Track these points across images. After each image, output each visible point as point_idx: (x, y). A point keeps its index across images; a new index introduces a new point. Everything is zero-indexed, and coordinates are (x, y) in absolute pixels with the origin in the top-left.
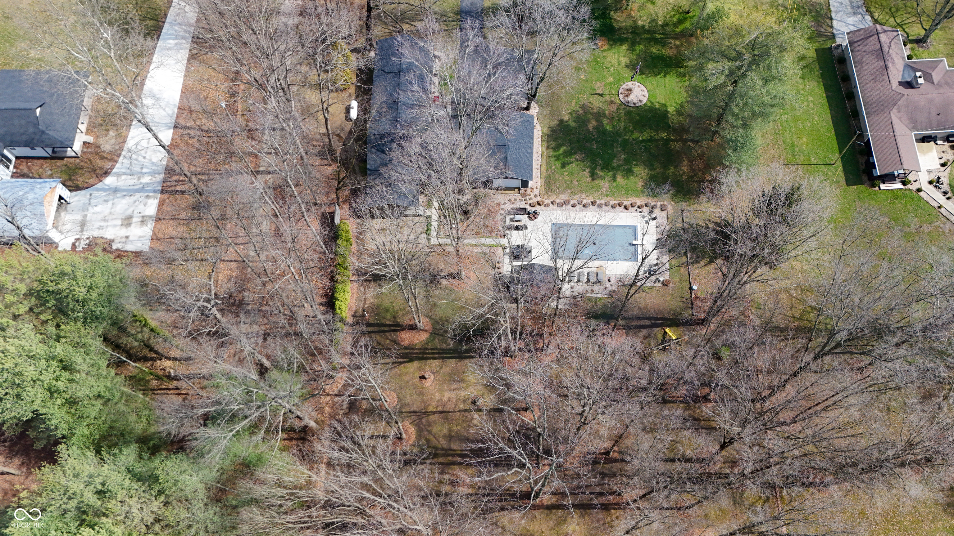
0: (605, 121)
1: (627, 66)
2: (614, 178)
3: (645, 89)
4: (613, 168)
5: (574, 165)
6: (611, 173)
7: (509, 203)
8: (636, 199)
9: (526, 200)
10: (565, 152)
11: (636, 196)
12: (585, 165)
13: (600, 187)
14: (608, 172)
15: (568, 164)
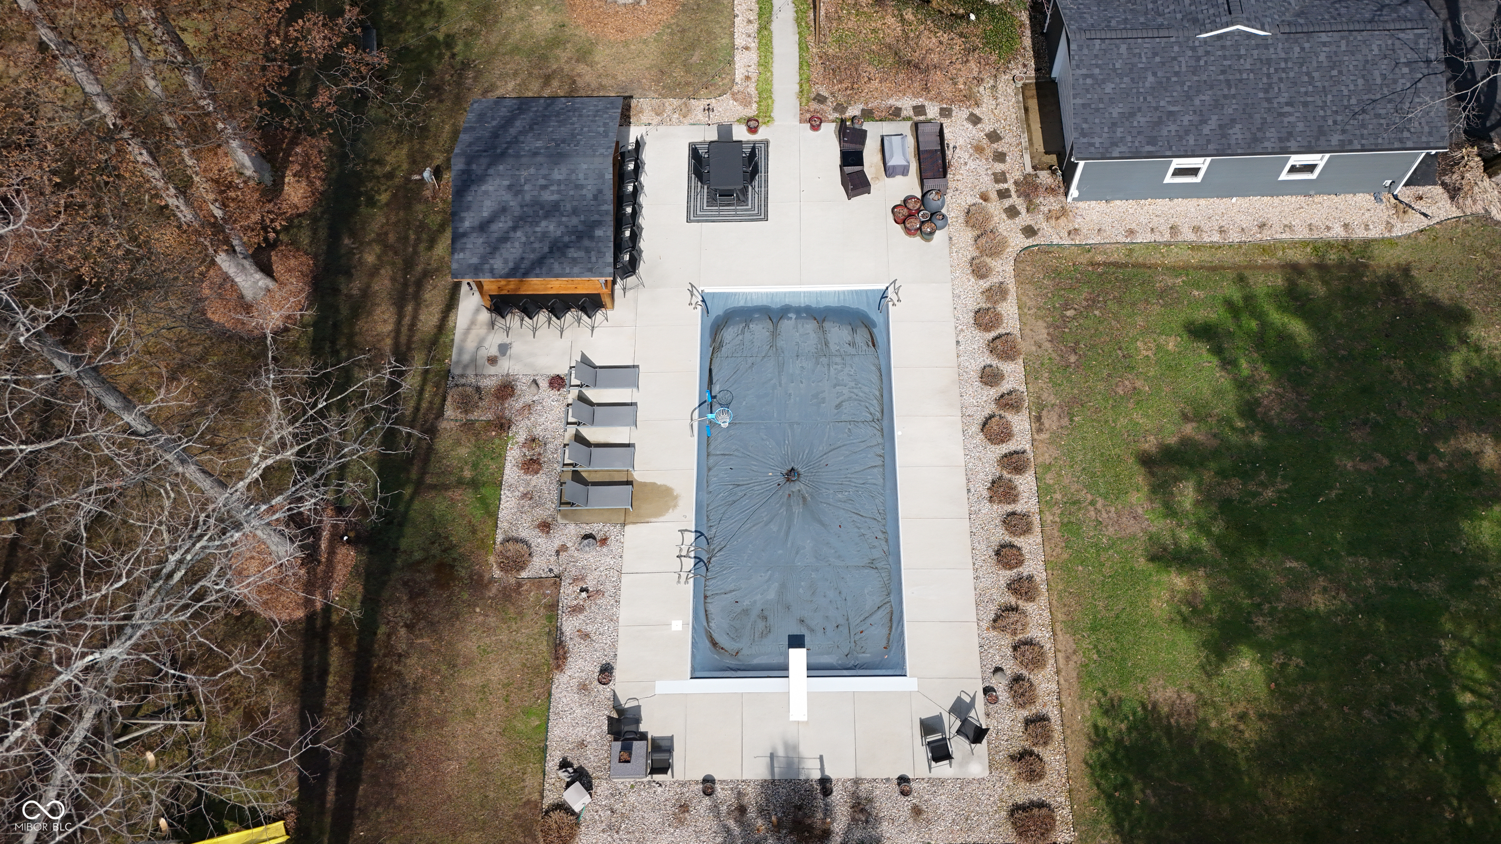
5: (1224, 380)
6: (1204, 543)
7: (978, 133)
8: (1071, 671)
9: (1003, 194)
10: (1284, 337)
11: (1085, 675)
12: (1228, 421)
13: (1116, 492)
14: (1202, 527)
15: (1218, 351)
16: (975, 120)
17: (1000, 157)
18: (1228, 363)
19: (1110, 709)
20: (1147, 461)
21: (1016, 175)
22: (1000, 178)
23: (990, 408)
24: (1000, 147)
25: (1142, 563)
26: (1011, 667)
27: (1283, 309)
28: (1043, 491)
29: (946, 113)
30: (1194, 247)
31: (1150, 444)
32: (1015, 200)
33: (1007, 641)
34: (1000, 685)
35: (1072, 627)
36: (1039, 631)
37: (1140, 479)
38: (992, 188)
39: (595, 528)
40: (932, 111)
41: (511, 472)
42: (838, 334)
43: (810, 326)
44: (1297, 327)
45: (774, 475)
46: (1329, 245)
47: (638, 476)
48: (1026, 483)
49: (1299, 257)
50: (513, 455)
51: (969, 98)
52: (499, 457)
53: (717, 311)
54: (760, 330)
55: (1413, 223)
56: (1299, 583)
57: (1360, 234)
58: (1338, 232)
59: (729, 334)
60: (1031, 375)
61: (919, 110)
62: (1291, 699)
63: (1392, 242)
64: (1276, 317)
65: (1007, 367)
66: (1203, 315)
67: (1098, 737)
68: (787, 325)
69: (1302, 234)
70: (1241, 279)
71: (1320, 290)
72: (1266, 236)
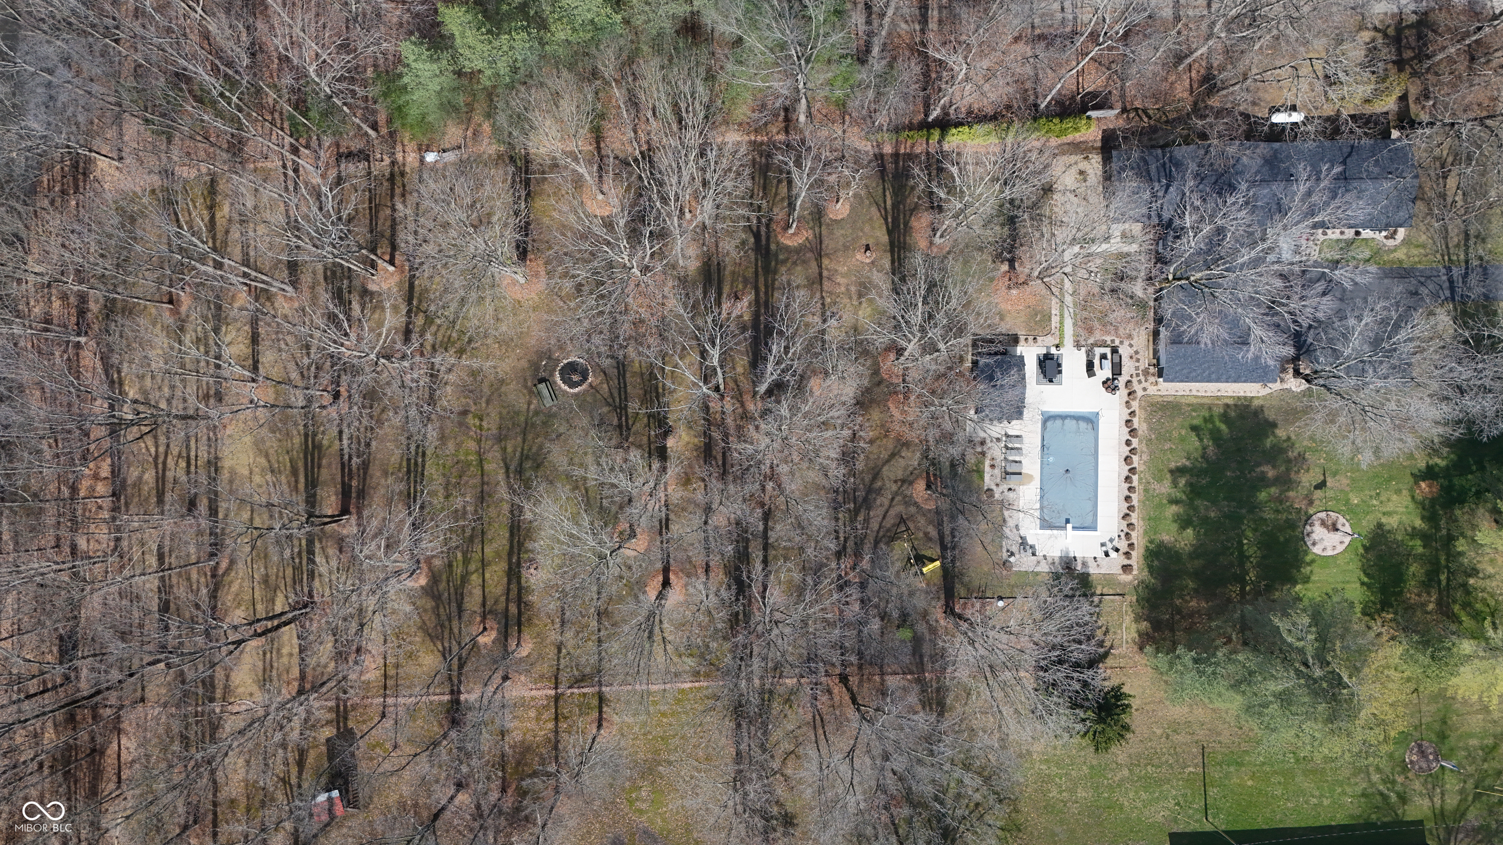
0: (1273, 490)
1: (1380, 526)
2: (1174, 501)
3: (1336, 552)
4: (1191, 500)
5: (1197, 444)
6: (1184, 497)
7: (1131, 351)
8: (1141, 531)
9: (1138, 375)
10: (1219, 431)
11: (1146, 532)
12: (1197, 460)
13: (1160, 480)
14: (1184, 492)
15: (1198, 435)
16: (1131, 346)
17: (1138, 360)
18: (1201, 440)
19: (1151, 542)
20: (1171, 472)
21: (1142, 368)
22: (1137, 368)
23: (1127, 453)
24: (1138, 356)
25: (1165, 502)
26: (1126, 530)
27: (1221, 421)
28: (1140, 479)
29: (1121, 342)
30: (1196, 397)
31: (1173, 465)
32: (1142, 378)
33: (1125, 523)
34: (1123, 535)
35: (1143, 519)
36: (1134, 521)
37: (1168, 476)
38: (1134, 372)
39: (1011, 486)
40: (1117, 343)
41: (987, 468)
42: (1083, 425)
43: (1074, 422)
44: (1223, 427)
45: (1062, 471)
46: (1239, 398)
47: (1023, 471)
48: (1135, 478)
49: (1230, 402)
50: (987, 463)
51: (1130, 337)
52: (983, 463)
53: (1046, 416)
54: (1059, 422)
55: (1267, 391)
56: (1207, 509)
57: (1249, 394)
58: (1242, 394)
59: (1049, 424)
60: (1140, 442)
61: (1113, 341)
62: (1198, 540)
63: (1258, 398)
64: (1218, 423)
65: (1133, 440)
66: (1196, 422)
67: (1147, 549)
68: (1067, 421)
69: (1230, 394)
70: (1210, 409)
71: (1233, 414)
72: (1219, 394)
